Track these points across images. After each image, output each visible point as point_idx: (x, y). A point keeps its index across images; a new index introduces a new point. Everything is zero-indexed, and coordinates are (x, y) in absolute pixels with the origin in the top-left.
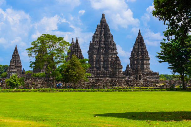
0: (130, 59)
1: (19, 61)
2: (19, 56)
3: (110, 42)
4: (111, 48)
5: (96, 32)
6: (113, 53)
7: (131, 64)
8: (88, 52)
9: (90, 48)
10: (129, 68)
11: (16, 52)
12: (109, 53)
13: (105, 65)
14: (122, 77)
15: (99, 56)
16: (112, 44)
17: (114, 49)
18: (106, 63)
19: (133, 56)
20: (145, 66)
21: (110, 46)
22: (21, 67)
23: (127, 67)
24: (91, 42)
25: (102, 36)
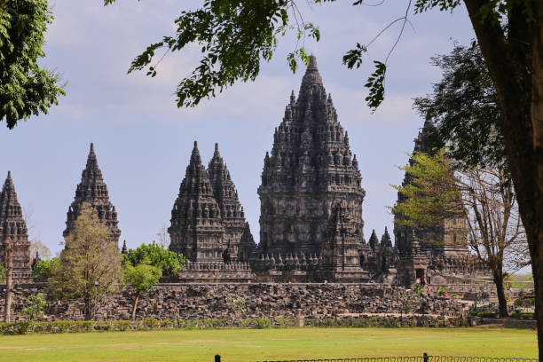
1: (18, 225)
2: (19, 208)
3: (334, 153)
4: (337, 175)
5: (284, 120)
6: (343, 193)
7: (397, 232)
8: (259, 191)
9: (264, 178)
11: (9, 196)
12: (330, 193)
14: (357, 276)
15: (296, 202)
16: (341, 160)
17: (347, 179)
20: (448, 237)
21: (332, 170)
22: (26, 248)
24: (270, 155)
25: (307, 135)
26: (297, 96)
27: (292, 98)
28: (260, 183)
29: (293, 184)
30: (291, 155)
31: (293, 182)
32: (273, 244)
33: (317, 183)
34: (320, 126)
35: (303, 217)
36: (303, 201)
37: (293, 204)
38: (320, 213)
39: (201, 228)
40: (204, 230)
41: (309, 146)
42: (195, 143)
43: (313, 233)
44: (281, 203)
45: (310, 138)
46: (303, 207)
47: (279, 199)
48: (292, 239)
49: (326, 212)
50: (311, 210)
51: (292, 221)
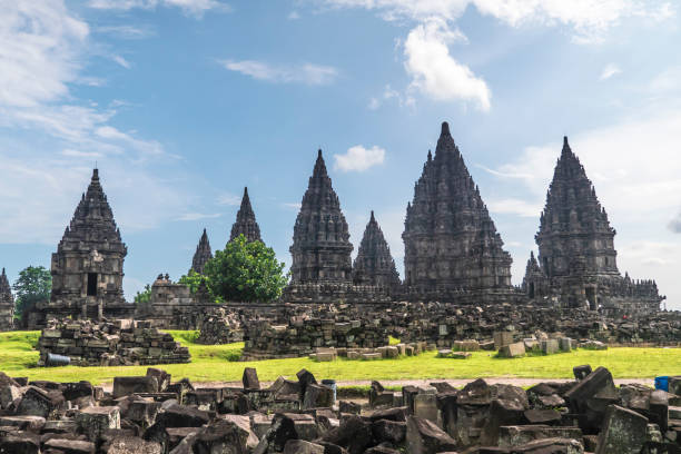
0: (538, 239)
5: (423, 175)
7: (543, 258)
8: (403, 236)
10: (537, 269)
13: (458, 273)
15: (436, 243)
18: (458, 265)
19: (548, 229)
20: (600, 260)
21: (467, 213)
23: (528, 269)
24: (412, 205)
25: (444, 185)
26: (434, 155)
27: (430, 156)
28: (404, 229)
29: (433, 227)
30: (430, 204)
31: (433, 226)
32: (416, 280)
33: (454, 226)
34: (455, 177)
35: (443, 256)
36: (442, 241)
37: (434, 245)
38: (457, 252)
39: (323, 243)
40: (327, 246)
41: (445, 194)
42: (320, 152)
43: (452, 270)
44: (423, 244)
45: (446, 188)
46: (442, 246)
47: (421, 240)
48: (433, 276)
49: (463, 251)
50: (449, 249)
51: (433, 260)
